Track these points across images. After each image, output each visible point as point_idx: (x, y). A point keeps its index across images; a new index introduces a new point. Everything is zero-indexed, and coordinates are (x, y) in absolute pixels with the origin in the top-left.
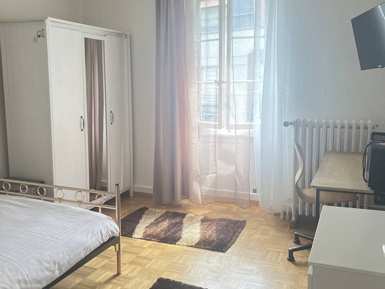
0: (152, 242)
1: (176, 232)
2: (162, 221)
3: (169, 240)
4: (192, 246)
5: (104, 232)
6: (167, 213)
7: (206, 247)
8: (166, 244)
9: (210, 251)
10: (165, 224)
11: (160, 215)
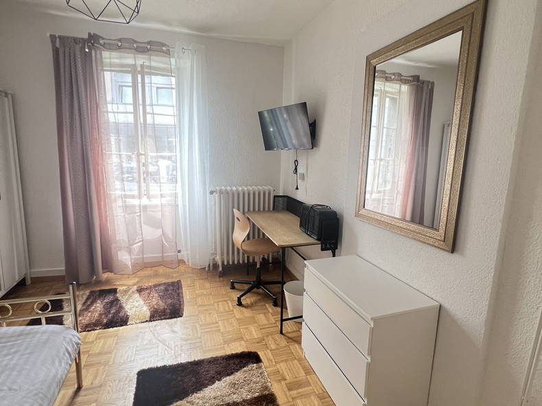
0: (97, 331)
1: (118, 312)
2: (92, 303)
3: (117, 323)
4: (147, 321)
5: (70, 350)
6: (92, 293)
7: (163, 317)
8: (115, 328)
9: (168, 320)
10: (99, 306)
11: (85, 297)
